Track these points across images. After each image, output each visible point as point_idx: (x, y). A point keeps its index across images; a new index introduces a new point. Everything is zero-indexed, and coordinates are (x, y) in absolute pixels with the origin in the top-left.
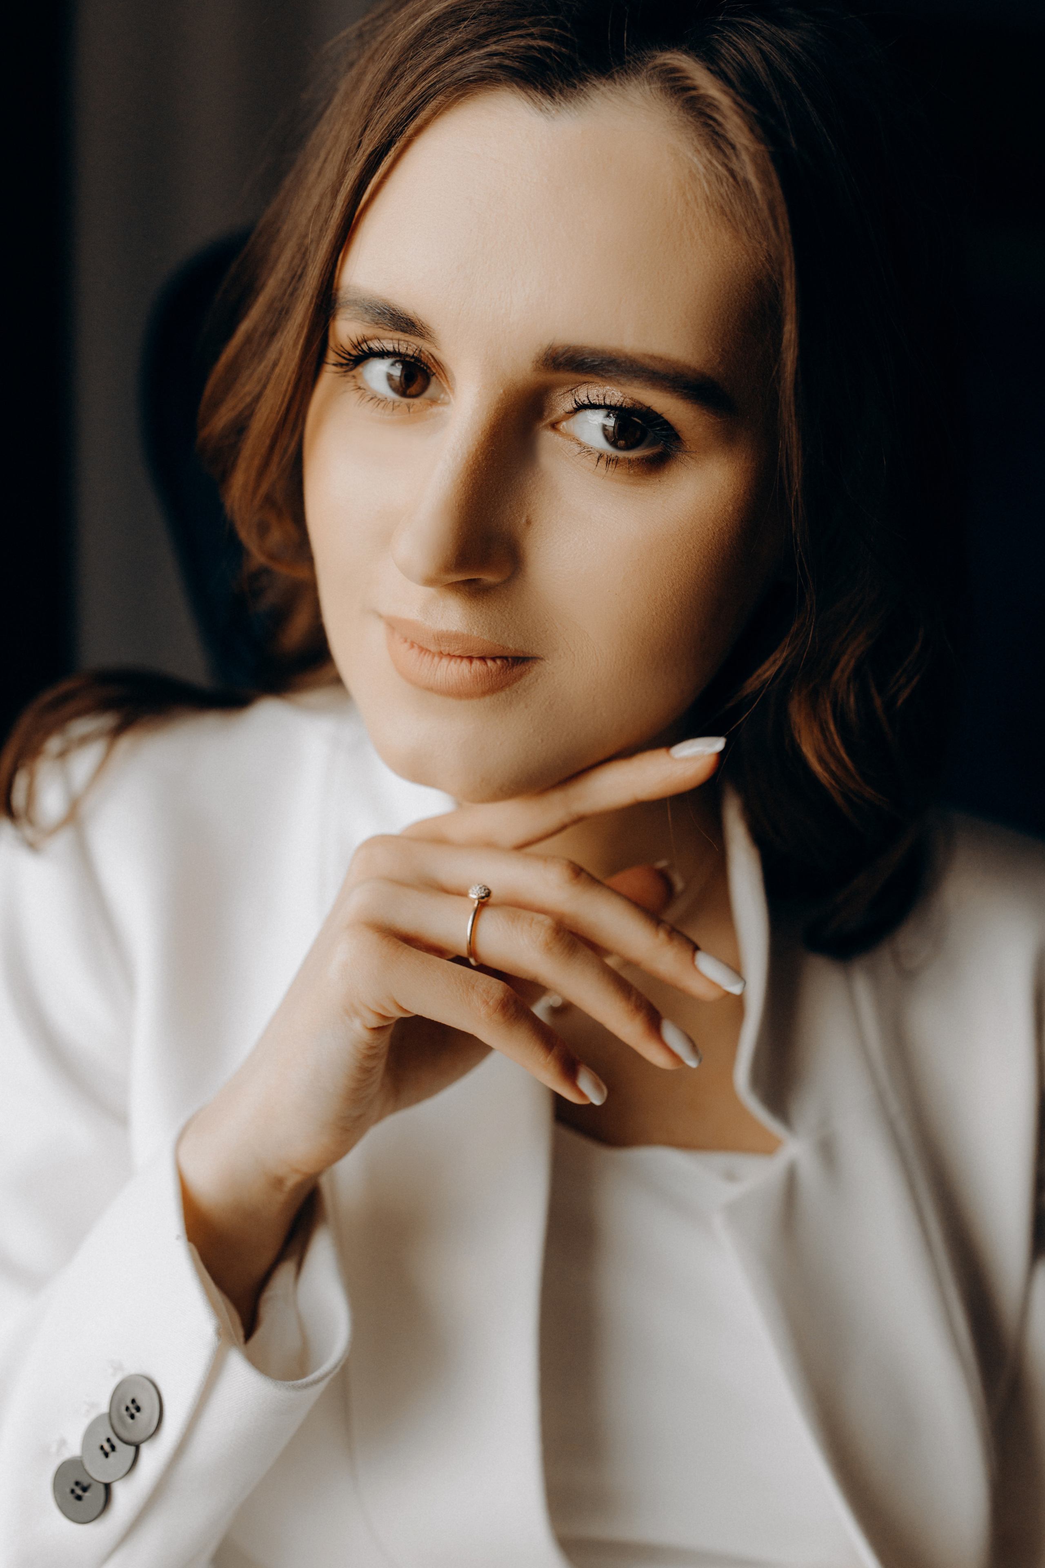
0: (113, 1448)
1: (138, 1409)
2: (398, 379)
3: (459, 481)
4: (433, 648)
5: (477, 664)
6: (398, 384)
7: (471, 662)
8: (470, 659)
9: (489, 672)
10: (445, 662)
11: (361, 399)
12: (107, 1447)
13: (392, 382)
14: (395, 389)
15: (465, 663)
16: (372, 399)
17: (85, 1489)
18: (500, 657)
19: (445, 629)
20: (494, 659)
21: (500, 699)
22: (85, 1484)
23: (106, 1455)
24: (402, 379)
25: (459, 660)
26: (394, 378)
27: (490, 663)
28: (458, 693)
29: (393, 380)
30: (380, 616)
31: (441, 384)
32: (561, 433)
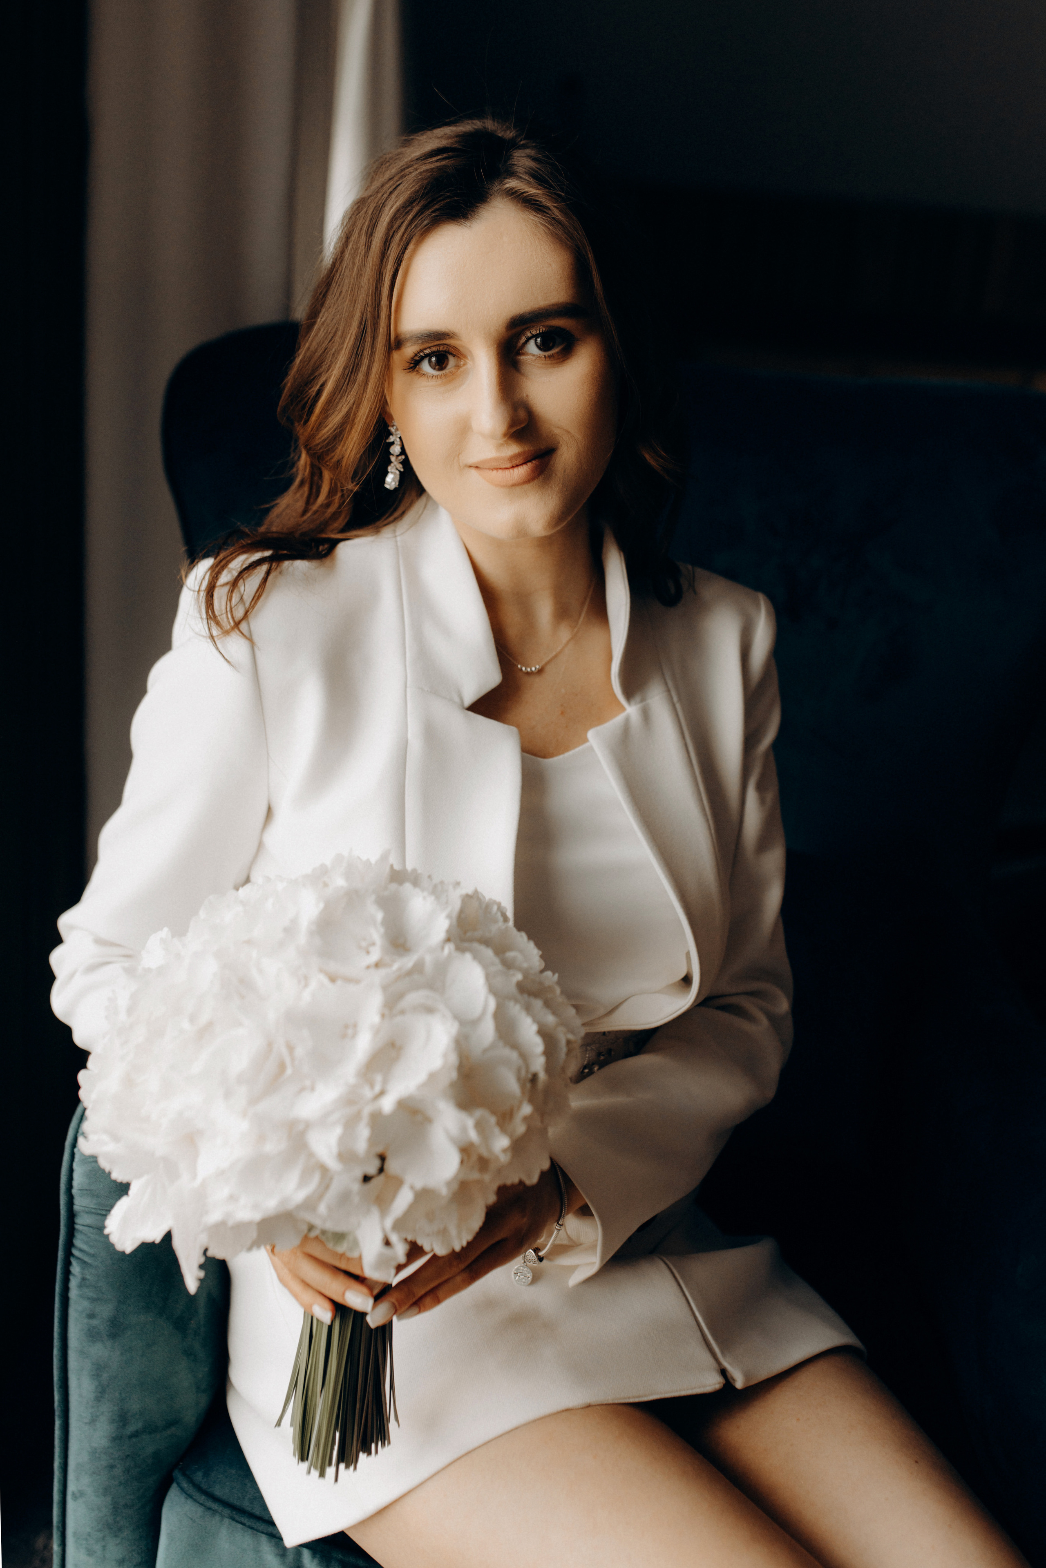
2: (435, 363)
4: (509, 465)
5: (529, 464)
6: (435, 366)
7: (526, 465)
8: (525, 463)
9: (534, 466)
10: (516, 469)
13: (432, 366)
14: (435, 369)
15: (524, 465)
18: (535, 458)
19: (512, 454)
24: (437, 363)
25: (521, 466)
26: (433, 363)
27: (533, 462)
30: (470, 466)
31: (459, 357)
32: (523, 354)
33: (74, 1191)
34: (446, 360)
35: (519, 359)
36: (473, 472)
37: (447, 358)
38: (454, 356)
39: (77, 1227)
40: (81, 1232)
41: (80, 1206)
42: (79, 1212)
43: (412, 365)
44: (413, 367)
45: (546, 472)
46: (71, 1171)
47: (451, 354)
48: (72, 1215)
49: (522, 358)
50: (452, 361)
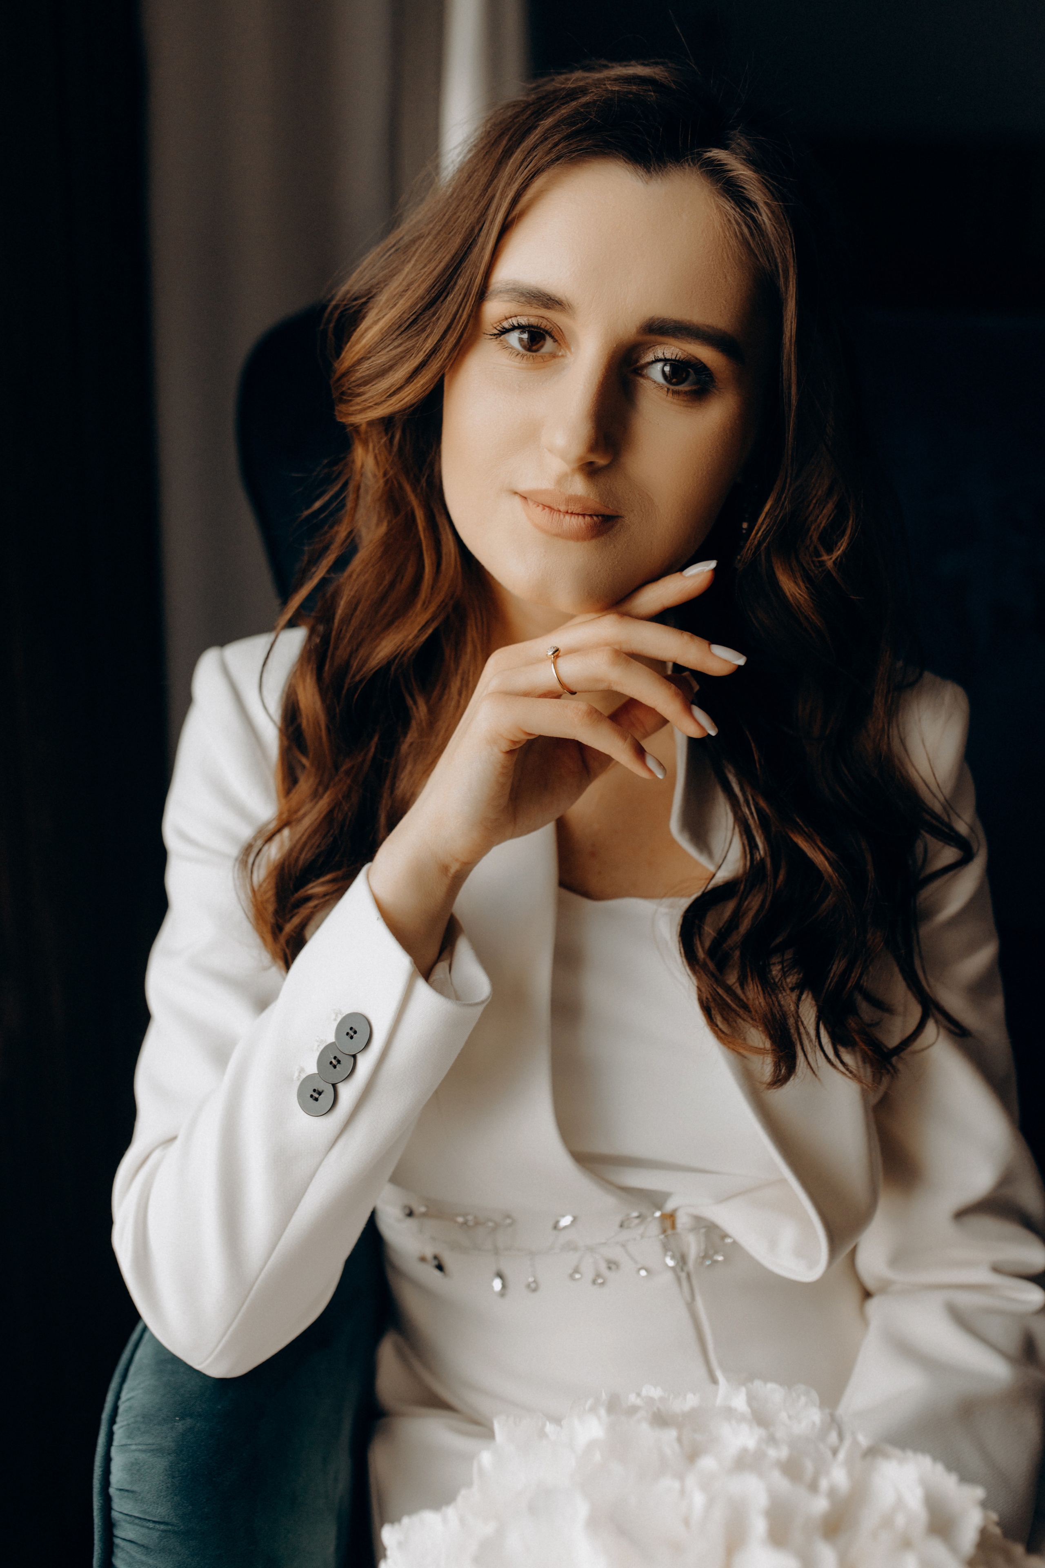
0: (339, 1062)
1: (355, 1032)
2: (526, 340)
3: (594, 399)
4: (563, 508)
5: (588, 519)
6: (526, 343)
7: (584, 518)
8: (584, 515)
9: (595, 523)
10: (567, 517)
11: (511, 354)
12: (334, 1062)
13: (522, 343)
14: (524, 347)
15: (580, 517)
16: (518, 355)
17: (320, 1093)
18: (601, 515)
19: (573, 494)
20: (597, 516)
21: (601, 542)
22: (320, 1090)
23: (335, 1067)
24: (529, 341)
25: (576, 517)
26: (524, 339)
27: (595, 518)
28: (577, 537)
29: (523, 341)
30: (516, 493)
31: (559, 344)
32: (642, 376)
33: (112, 1491)
34: (542, 341)
35: (638, 381)
36: (517, 500)
37: (545, 339)
38: (555, 341)
39: (117, 1541)
40: (123, 1549)
41: (121, 1513)
42: (119, 1521)
43: (497, 332)
44: (498, 334)
45: (603, 539)
46: (108, 1459)
47: (552, 337)
48: (109, 1525)
49: (642, 381)
50: (549, 345)
